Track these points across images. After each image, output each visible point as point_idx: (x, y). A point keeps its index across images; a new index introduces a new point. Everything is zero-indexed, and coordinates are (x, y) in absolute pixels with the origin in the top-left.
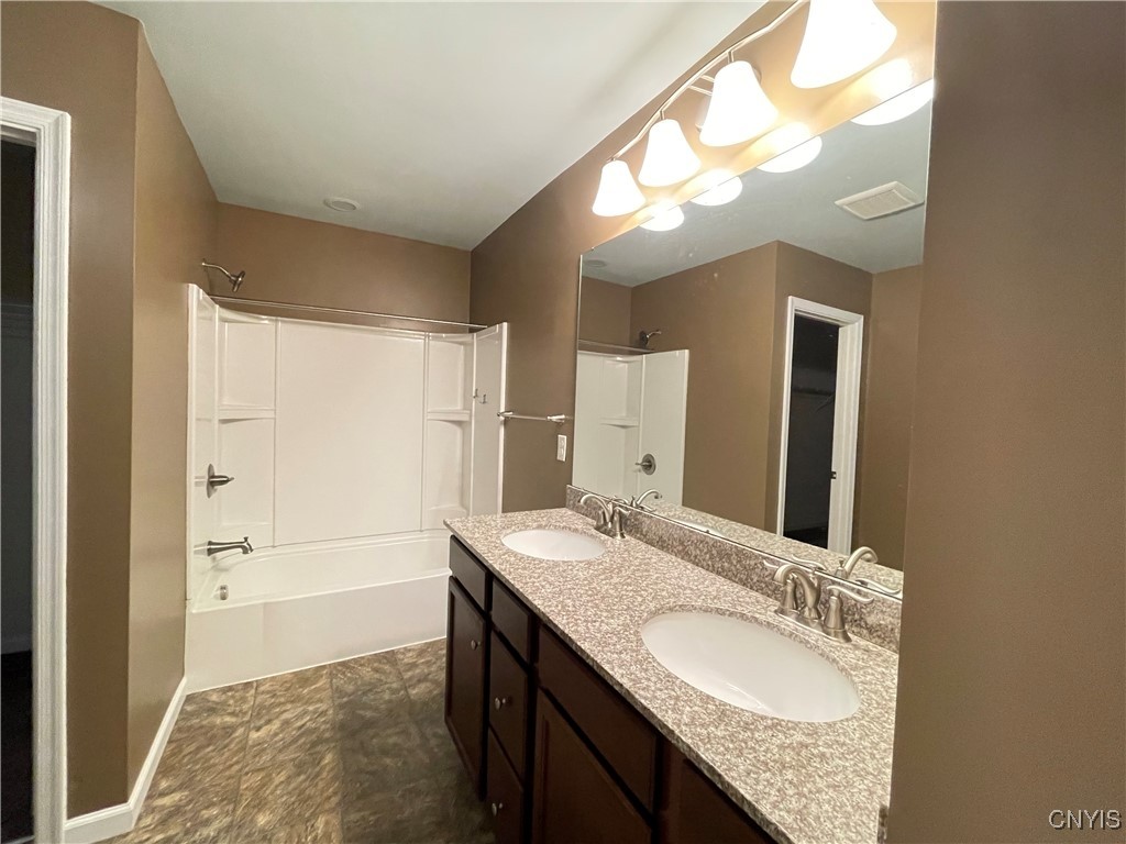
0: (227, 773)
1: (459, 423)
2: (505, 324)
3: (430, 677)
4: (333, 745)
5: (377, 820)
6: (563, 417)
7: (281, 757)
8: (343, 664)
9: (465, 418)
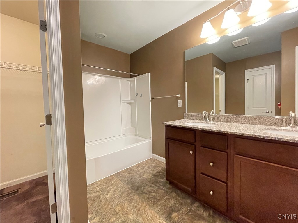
0: (108, 208)
1: (130, 104)
2: (150, 73)
3: (145, 172)
4: (134, 194)
5: (164, 208)
6: (180, 95)
7: (121, 200)
8: (117, 173)
9: (133, 101)
